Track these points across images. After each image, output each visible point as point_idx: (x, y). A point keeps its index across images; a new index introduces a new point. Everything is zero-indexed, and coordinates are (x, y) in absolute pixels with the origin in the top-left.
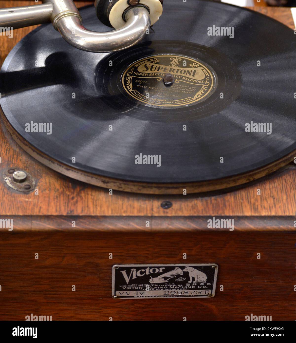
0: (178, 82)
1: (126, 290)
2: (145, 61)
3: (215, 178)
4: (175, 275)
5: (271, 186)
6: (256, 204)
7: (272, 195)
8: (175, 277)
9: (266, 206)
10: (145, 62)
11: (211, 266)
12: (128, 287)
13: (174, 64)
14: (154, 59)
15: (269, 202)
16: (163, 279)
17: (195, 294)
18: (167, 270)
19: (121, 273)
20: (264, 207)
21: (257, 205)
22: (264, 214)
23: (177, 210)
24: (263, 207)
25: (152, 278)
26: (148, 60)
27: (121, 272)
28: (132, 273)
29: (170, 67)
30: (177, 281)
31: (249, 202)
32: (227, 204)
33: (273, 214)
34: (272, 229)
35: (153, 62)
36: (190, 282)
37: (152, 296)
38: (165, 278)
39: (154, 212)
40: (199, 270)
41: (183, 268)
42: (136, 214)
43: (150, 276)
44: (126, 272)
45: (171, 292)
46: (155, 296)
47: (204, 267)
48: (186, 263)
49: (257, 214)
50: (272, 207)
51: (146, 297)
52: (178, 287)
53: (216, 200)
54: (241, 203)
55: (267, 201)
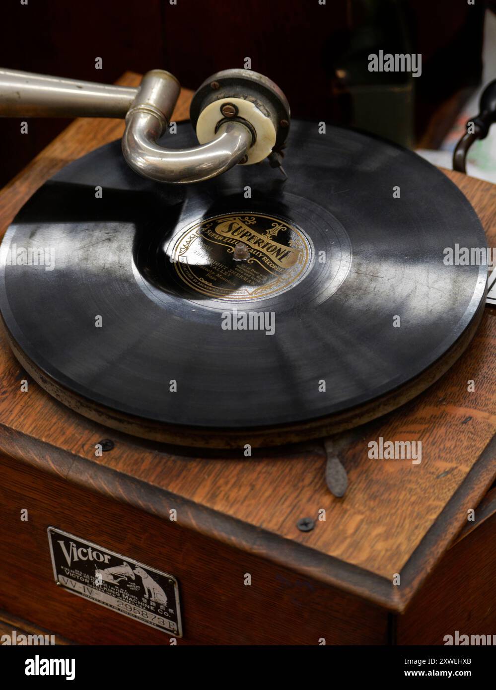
0: (252, 262)
1: (69, 576)
2: (237, 218)
3: (173, 422)
4: (126, 576)
5: (264, 470)
6: (222, 489)
7: (254, 483)
8: (126, 579)
9: (230, 498)
10: (235, 219)
11: (168, 579)
12: (72, 573)
13: (271, 233)
14: (252, 218)
15: (241, 492)
16: (112, 577)
17: (156, 621)
18: (115, 562)
19: (59, 544)
20: (228, 498)
21: (221, 491)
22: (218, 507)
23: (113, 458)
24: (226, 496)
25: (98, 569)
26: (241, 218)
27: (58, 541)
28: (72, 550)
29: (261, 237)
30: (129, 587)
31: (215, 483)
32: (184, 473)
33: (231, 512)
34: (219, 538)
35: (246, 223)
36: (147, 596)
37: (103, 603)
38: (115, 577)
39: (82, 450)
40: (154, 580)
41: (133, 567)
42: (58, 445)
43: (95, 565)
44: (64, 543)
45: (126, 605)
46: (107, 604)
47: (159, 575)
48: (137, 560)
49: (208, 505)
50: (239, 501)
51: (96, 600)
52: (133, 599)
53: (175, 461)
54: (204, 478)
55: (239, 491)
